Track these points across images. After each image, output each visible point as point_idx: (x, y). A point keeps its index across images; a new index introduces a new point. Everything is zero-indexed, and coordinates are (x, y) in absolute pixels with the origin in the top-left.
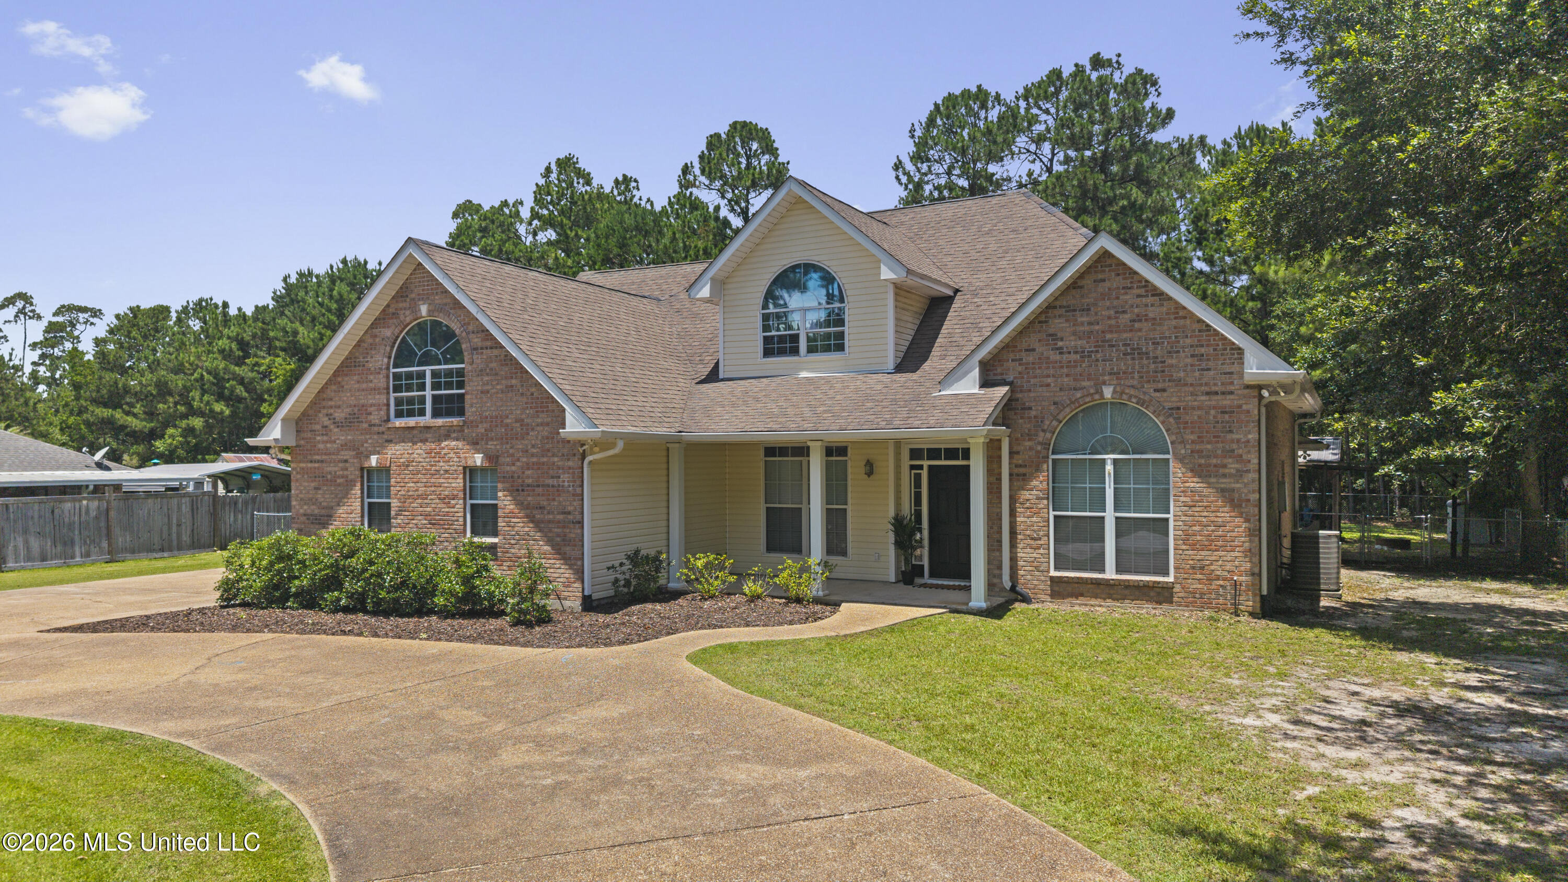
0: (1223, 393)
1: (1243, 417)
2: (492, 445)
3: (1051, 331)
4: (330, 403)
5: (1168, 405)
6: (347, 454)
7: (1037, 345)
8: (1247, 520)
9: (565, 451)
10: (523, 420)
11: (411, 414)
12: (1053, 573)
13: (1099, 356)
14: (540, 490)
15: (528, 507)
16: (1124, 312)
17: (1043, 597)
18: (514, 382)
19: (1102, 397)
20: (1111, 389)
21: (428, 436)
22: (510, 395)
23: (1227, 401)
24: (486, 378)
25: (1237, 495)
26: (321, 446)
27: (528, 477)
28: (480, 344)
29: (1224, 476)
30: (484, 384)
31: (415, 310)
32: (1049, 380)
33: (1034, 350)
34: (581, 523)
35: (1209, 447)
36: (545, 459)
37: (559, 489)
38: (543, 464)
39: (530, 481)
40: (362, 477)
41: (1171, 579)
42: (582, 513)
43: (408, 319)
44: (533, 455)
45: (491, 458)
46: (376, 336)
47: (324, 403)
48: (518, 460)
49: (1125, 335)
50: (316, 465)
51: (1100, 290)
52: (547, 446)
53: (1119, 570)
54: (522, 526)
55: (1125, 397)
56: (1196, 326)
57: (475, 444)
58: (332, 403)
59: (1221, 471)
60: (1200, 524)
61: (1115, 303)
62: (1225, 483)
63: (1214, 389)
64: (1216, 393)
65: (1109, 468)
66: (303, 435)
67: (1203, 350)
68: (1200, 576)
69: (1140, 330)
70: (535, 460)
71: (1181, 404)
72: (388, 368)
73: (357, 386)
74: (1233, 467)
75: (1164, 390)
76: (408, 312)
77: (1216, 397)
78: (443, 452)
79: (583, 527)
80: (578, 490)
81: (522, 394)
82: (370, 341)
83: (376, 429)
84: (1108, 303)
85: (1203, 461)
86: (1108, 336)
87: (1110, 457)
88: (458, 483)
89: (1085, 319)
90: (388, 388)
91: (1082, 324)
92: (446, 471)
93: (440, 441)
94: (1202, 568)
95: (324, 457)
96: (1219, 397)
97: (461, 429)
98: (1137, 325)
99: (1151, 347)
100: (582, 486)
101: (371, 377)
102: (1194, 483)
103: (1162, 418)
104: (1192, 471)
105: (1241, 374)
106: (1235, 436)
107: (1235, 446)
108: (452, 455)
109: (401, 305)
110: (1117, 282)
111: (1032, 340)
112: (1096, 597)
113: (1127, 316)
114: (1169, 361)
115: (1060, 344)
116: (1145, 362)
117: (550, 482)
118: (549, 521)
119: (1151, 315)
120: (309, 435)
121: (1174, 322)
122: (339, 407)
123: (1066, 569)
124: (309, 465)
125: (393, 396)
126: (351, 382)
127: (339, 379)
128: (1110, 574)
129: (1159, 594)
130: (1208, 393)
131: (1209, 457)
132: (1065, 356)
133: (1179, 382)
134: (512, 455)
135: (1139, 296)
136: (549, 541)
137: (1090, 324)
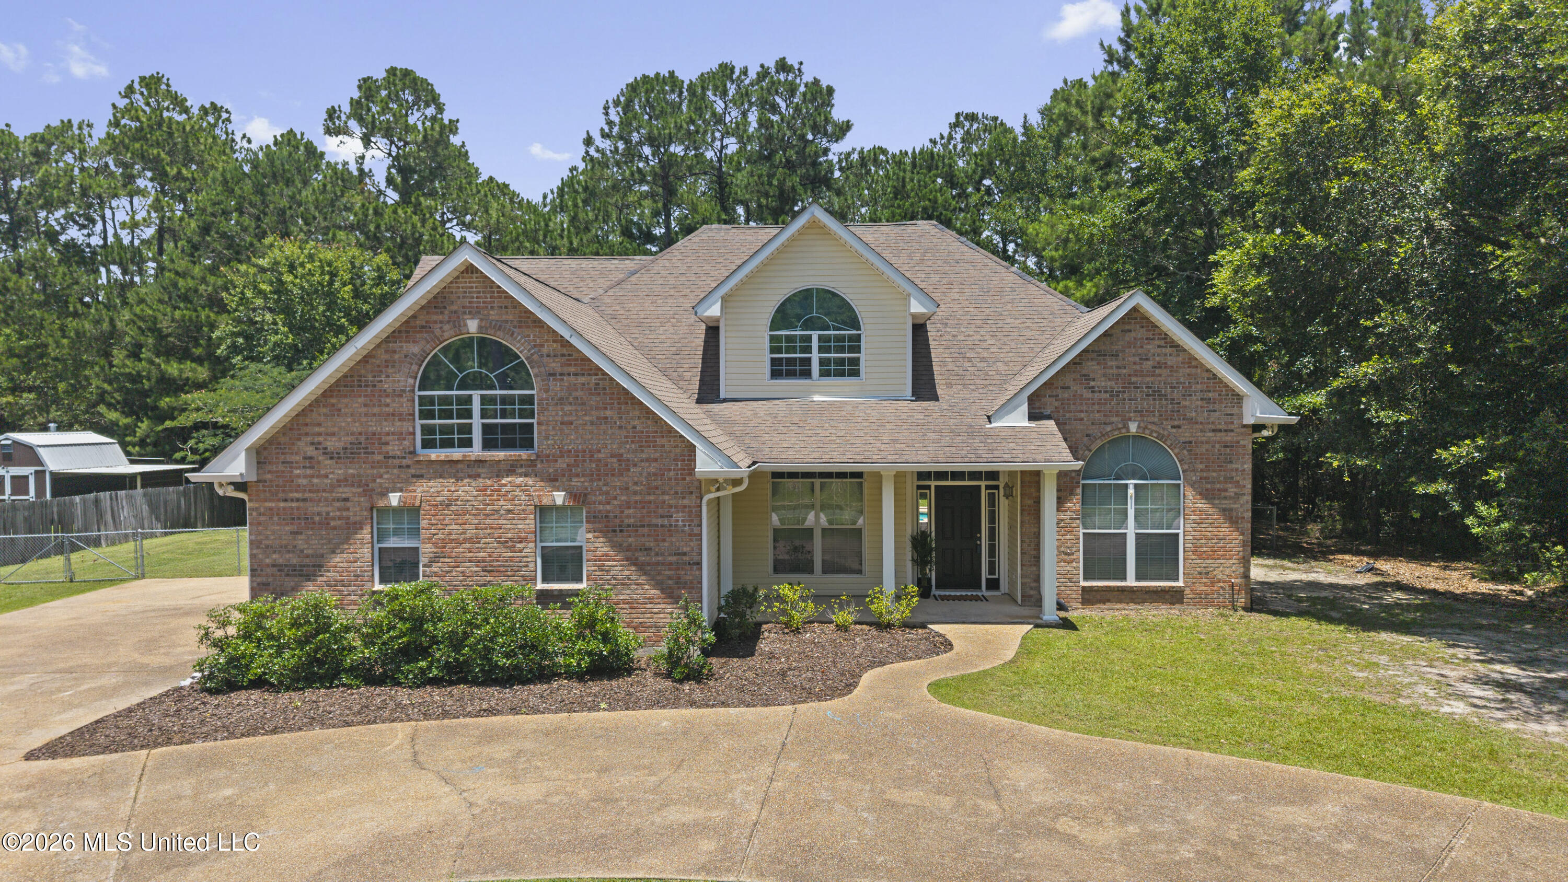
0: (1226, 431)
1: (1240, 450)
2: (576, 482)
3: (1084, 372)
4: (317, 429)
5: (1182, 439)
6: (345, 492)
7: (1071, 384)
8: (1243, 534)
9: (679, 489)
10: (621, 455)
11: (447, 444)
12: (1083, 583)
13: (1126, 395)
14: (646, 530)
15: (629, 548)
16: (1147, 359)
17: (1075, 605)
18: (608, 413)
19: (1128, 430)
20: (1136, 424)
21: (480, 470)
22: (603, 427)
23: (1228, 438)
24: (567, 408)
25: (1234, 514)
26: (303, 482)
27: (629, 517)
28: (559, 370)
29: (1225, 498)
30: (565, 414)
31: (457, 323)
32: (1082, 415)
33: (1069, 388)
34: (699, 564)
35: (1214, 474)
36: (652, 498)
37: (671, 530)
38: (650, 502)
39: (632, 521)
40: (372, 518)
41: (1180, 583)
42: (701, 554)
43: (446, 335)
44: (635, 493)
45: (578, 498)
46: (395, 352)
47: (306, 429)
48: (615, 498)
49: (1148, 379)
50: (294, 504)
51: (1127, 339)
52: (655, 483)
53: (1139, 578)
54: (618, 569)
55: (1147, 432)
56: (1205, 375)
57: (553, 480)
58: (322, 429)
59: (1223, 494)
60: (1206, 538)
61: (1140, 351)
62: (1226, 504)
63: (1219, 427)
64: (1220, 431)
65: (1131, 491)
66: (269, 467)
67: (1210, 395)
68: (1204, 580)
69: (1160, 375)
70: (638, 498)
71: (1193, 439)
72: (413, 391)
73: (363, 410)
74: (1232, 490)
75: (1179, 427)
76: (446, 327)
77: (1219, 434)
78: (504, 489)
79: (701, 569)
80: (696, 530)
81: (620, 427)
82: (385, 357)
83: (397, 462)
84: (1133, 351)
85: (1209, 486)
86: (1134, 379)
87: (1131, 482)
88: (530, 523)
89: (1114, 363)
90: (413, 415)
91: (1112, 367)
92: (509, 511)
93: (499, 476)
94: (1207, 574)
95: (307, 495)
96: (1223, 434)
97: (532, 463)
98: (1157, 371)
99: (1169, 390)
100: (700, 525)
101: (388, 400)
102: (1202, 505)
103: (1177, 451)
104: (1200, 494)
105: (1241, 416)
106: (1234, 466)
107: (1234, 474)
108: (517, 492)
109: (435, 318)
110: (1141, 333)
111: (1068, 380)
112: (1120, 602)
113: (1150, 363)
114: (1184, 403)
115: (1092, 383)
116: (1164, 402)
117: (660, 521)
118: (658, 564)
119: (1169, 363)
120: (281, 467)
121: (1188, 370)
122: (333, 434)
123: (1093, 579)
124: (282, 504)
125: (419, 423)
126: (357, 404)
127: (333, 401)
128: (1131, 581)
129: (1172, 596)
130: (1214, 431)
131: (1213, 483)
132: (1096, 395)
133: (1191, 421)
134: (607, 493)
135: (1159, 346)
136: (658, 585)
137: (1118, 367)
